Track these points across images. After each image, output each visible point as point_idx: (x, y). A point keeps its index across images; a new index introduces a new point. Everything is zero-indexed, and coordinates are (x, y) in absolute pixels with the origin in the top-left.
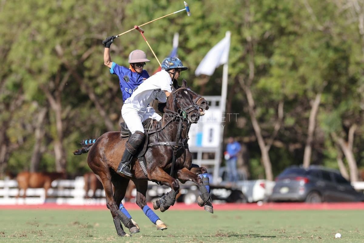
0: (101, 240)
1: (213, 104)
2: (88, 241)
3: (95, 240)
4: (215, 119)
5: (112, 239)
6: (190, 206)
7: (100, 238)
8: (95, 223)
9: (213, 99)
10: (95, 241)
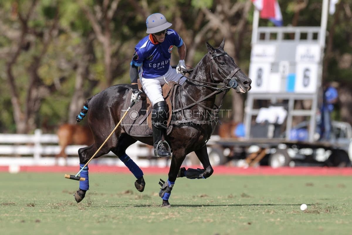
0: (161, 215)
1: (310, 36)
2: (144, 217)
3: (154, 215)
4: (312, 57)
5: (176, 215)
6: (277, 170)
7: (159, 214)
8: (153, 193)
9: (310, 30)
10: (153, 217)
